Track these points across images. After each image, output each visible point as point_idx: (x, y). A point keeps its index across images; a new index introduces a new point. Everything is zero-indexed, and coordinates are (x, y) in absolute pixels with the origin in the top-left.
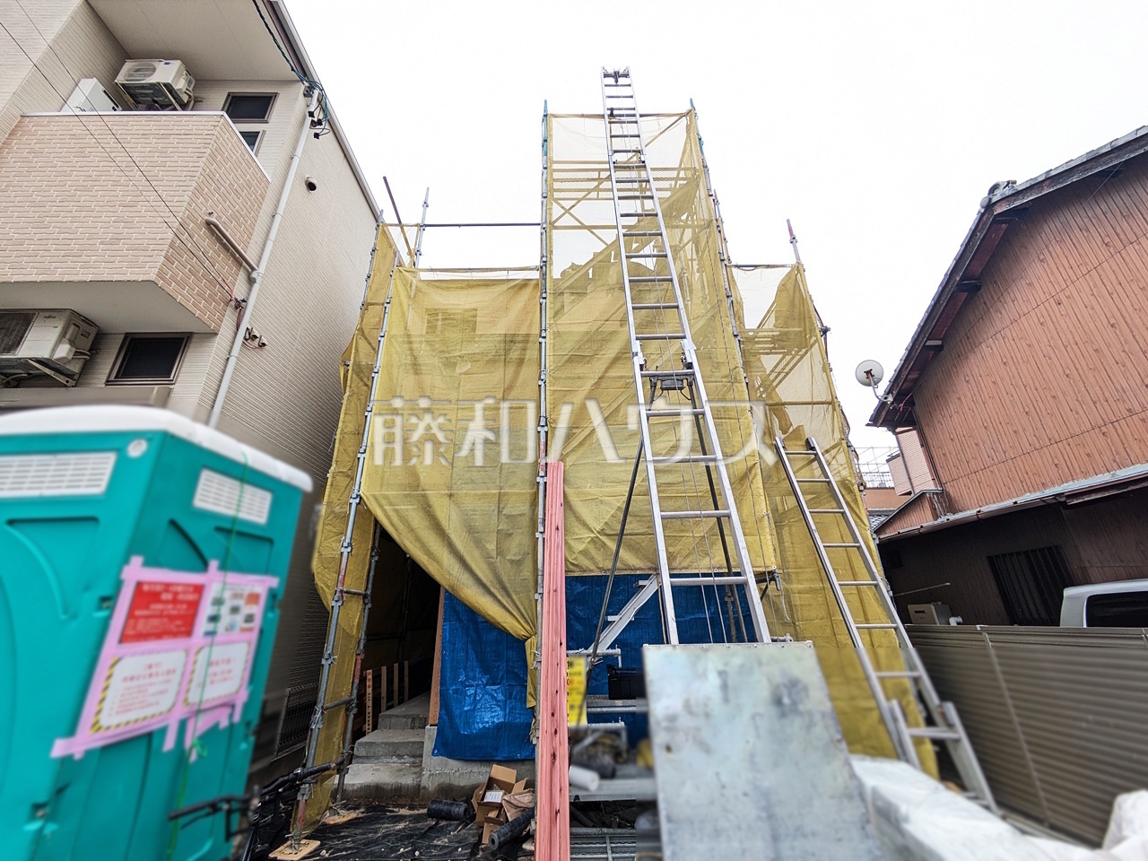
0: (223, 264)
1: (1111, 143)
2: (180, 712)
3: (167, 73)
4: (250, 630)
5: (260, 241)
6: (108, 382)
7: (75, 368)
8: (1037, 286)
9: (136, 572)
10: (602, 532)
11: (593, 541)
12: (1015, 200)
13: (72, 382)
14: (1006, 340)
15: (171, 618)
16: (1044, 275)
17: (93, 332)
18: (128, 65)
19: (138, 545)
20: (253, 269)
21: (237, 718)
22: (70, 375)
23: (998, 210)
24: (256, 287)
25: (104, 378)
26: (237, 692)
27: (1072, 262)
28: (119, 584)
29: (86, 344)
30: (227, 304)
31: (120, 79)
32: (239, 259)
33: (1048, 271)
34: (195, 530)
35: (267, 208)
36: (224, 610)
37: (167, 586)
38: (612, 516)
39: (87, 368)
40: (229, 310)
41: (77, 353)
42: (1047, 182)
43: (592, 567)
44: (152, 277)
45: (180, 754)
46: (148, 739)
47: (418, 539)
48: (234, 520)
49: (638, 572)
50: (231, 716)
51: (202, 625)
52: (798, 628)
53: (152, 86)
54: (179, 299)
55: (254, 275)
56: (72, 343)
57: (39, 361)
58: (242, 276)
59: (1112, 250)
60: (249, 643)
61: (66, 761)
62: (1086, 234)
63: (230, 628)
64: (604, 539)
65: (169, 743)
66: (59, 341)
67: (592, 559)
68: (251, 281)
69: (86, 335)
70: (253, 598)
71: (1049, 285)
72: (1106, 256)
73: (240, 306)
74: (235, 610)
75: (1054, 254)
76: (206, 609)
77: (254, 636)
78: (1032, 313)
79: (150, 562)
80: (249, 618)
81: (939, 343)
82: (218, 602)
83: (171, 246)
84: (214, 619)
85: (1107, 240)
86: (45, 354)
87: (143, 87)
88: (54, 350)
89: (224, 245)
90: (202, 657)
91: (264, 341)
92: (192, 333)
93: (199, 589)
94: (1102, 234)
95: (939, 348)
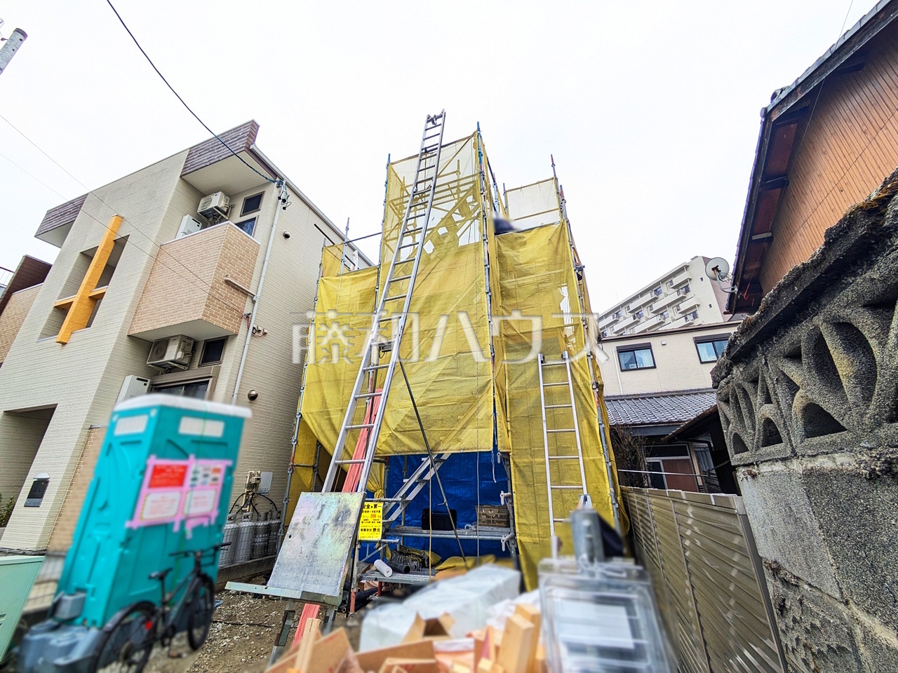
0: (237, 298)
1: (830, 49)
2: (181, 517)
3: (217, 201)
4: (217, 485)
5: (257, 279)
6: (199, 366)
7: (186, 361)
8: (824, 175)
9: (154, 461)
10: (396, 430)
11: (391, 435)
12: (783, 107)
13: (187, 368)
14: (812, 228)
15: (172, 479)
16: (828, 166)
17: (192, 342)
18: (203, 201)
19: (153, 450)
20: (254, 295)
21: (213, 522)
22: (185, 365)
23: (775, 117)
24: (256, 304)
25: (197, 363)
26: (212, 511)
27: (845, 152)
28: (146, 467)
29: (189, 349)
30: (241, 318)
31: (200, 210)
32: (246, 293)
33: (830, 162)
34: (180, 443)
35: (259, 259)
36: (200, 476)
37: (169, 467)
38: (402, 420)
39: (192, 360)
40: (243, 320)
41: (185, 355)
42: (799, 89)
43: (390, 451)
44: (200, 317)
45: (182, 533)
46: (165, 527)
47: (326, 437)
48: (201, 437)
49: (417, 453)
50: (209, 521)
51: (188, 482)
52: (536, 488)
53: (211, 209)
54: (215, 323)
55: (254, 299)
56: (183, 350)
57: (172, 361)
58: (249, 300)
59: (869, 137)
60: (216, 490)
61: (130, 530)
62: (849, 125)
63: (204, 483)
64: (396, 434)
65: (176, 528)
66: (178, 351)
67: (390, 446)
68: (254, 302)
69: (189, 345)
70: (217, 470)
71: (832, 174)
72: (866, 143)
73: (248, 317)
74: (206, 476)
75: (831, 146)
76: (190, 475)
77: (219, 487)
78: (825, 201)
79: (160, 456)
80: (215, 479)
81: (770, 234)
82: (195, 472)
83: (208, 299)
84: (194, 479)
85: (864, 128)
86: (173, 358)
87: (208, 211)
88: (176, 355)
89: (236, 288)
90: (189, 495)
91: (266, 331)
92: (228, 336)
93: (185, 468)
94: (860, 124)
95: (770, 240)
